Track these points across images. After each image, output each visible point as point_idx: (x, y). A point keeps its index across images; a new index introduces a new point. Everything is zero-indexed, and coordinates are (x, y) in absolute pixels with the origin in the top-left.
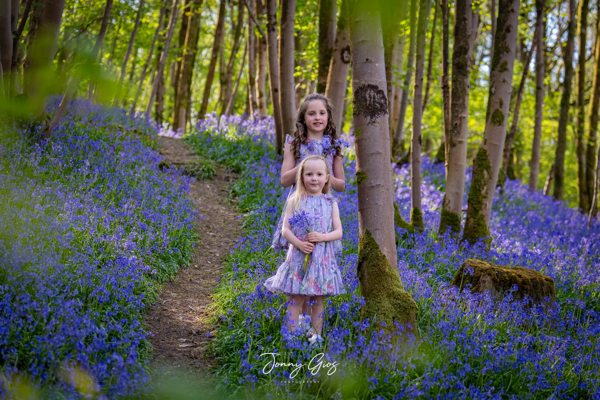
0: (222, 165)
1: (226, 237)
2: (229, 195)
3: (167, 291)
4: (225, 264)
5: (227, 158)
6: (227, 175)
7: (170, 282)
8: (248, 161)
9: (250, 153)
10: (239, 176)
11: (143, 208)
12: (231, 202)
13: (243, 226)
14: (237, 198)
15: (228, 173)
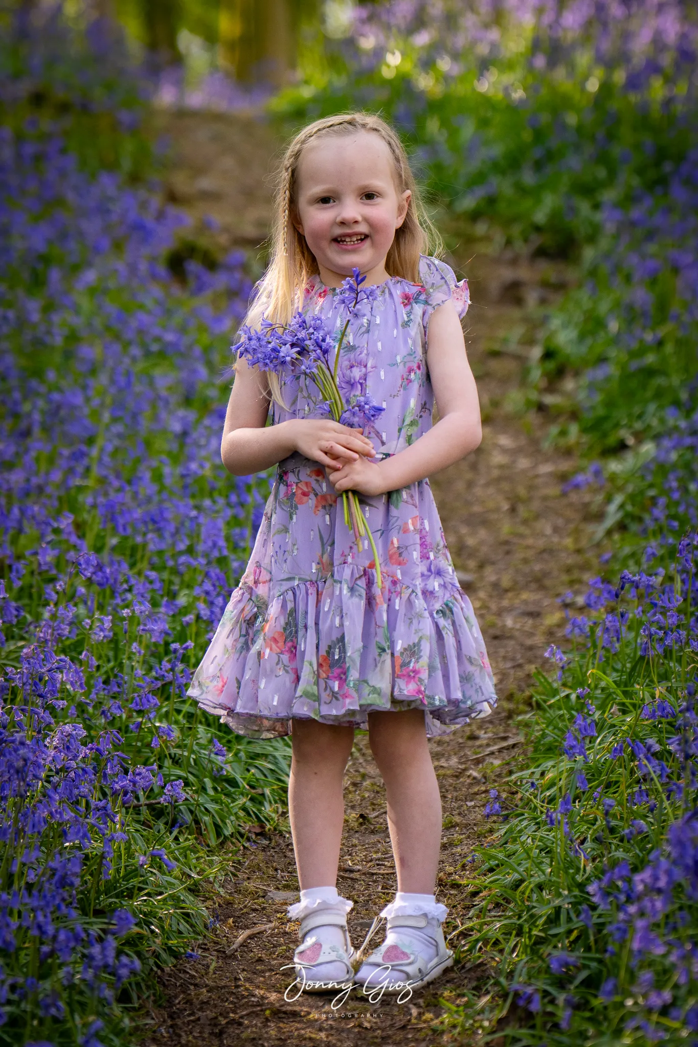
0: (481, 229)
1: (526, 587)
2: (525, 372)
3: (251, 886)
4: (527, 725)
5: (503, 186)
6: (507, 274)
7: (262, 834)
8: (609, 196)
9: (616, 151)
10: (572, 274)
11: (103, 480)
12: (541, 408)
13: (610, 522)
14: (569, 384)
15: (514, 262)
